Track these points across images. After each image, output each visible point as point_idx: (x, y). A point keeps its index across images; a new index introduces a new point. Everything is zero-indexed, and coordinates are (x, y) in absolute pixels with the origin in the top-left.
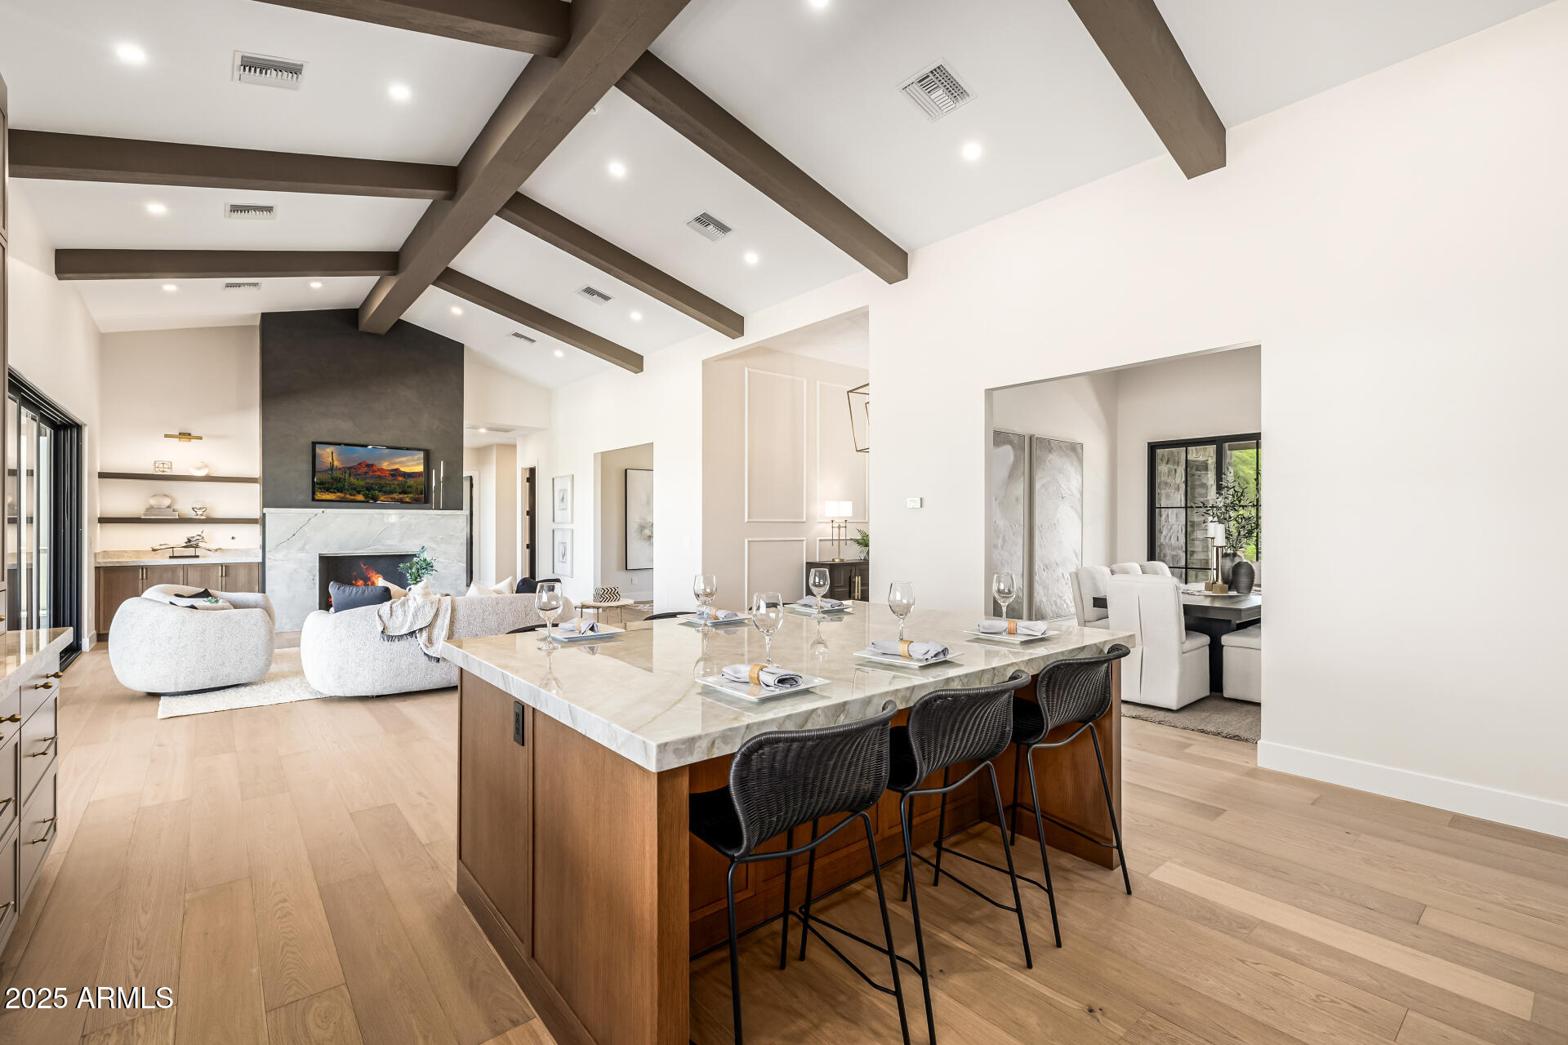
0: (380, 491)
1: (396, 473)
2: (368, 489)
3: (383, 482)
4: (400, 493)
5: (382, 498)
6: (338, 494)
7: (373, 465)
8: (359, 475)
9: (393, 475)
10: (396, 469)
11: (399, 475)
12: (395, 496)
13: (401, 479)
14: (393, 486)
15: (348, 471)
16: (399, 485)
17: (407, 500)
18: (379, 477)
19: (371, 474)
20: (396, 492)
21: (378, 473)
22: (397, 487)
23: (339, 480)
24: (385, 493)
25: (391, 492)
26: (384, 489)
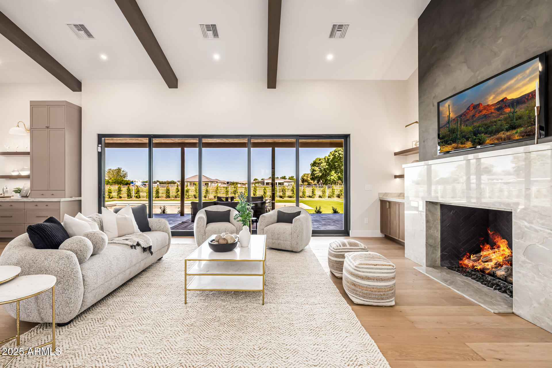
0: (486, 133)
1: (504, 103)
2: (475, 134)
3: (488, 122)
4: (507, 130)
5: (488, 141)
6: (453, 145)
7: (479, 105)
8: (468, 120)
9: (498, 109)
10: (502, 100)
11: (506, 106)
12: (502, 135)
13: (508, 110)
14: (499, 123)
15: (459, 120)
16: (506, 119)
17: (517, 137)
18: (486, 116)
19: (477, 116)
20: (503, 130)
21: (484, 112)
22: (504, 122)
23: (452, 131)
24: (492, 133)
25: (498, 131)
26: (490, 129)
